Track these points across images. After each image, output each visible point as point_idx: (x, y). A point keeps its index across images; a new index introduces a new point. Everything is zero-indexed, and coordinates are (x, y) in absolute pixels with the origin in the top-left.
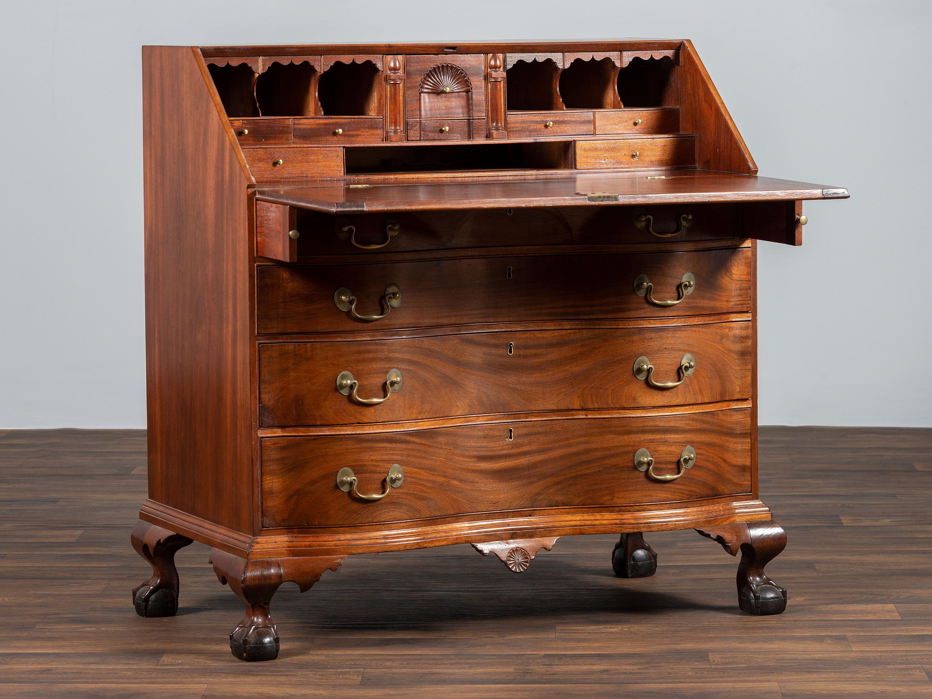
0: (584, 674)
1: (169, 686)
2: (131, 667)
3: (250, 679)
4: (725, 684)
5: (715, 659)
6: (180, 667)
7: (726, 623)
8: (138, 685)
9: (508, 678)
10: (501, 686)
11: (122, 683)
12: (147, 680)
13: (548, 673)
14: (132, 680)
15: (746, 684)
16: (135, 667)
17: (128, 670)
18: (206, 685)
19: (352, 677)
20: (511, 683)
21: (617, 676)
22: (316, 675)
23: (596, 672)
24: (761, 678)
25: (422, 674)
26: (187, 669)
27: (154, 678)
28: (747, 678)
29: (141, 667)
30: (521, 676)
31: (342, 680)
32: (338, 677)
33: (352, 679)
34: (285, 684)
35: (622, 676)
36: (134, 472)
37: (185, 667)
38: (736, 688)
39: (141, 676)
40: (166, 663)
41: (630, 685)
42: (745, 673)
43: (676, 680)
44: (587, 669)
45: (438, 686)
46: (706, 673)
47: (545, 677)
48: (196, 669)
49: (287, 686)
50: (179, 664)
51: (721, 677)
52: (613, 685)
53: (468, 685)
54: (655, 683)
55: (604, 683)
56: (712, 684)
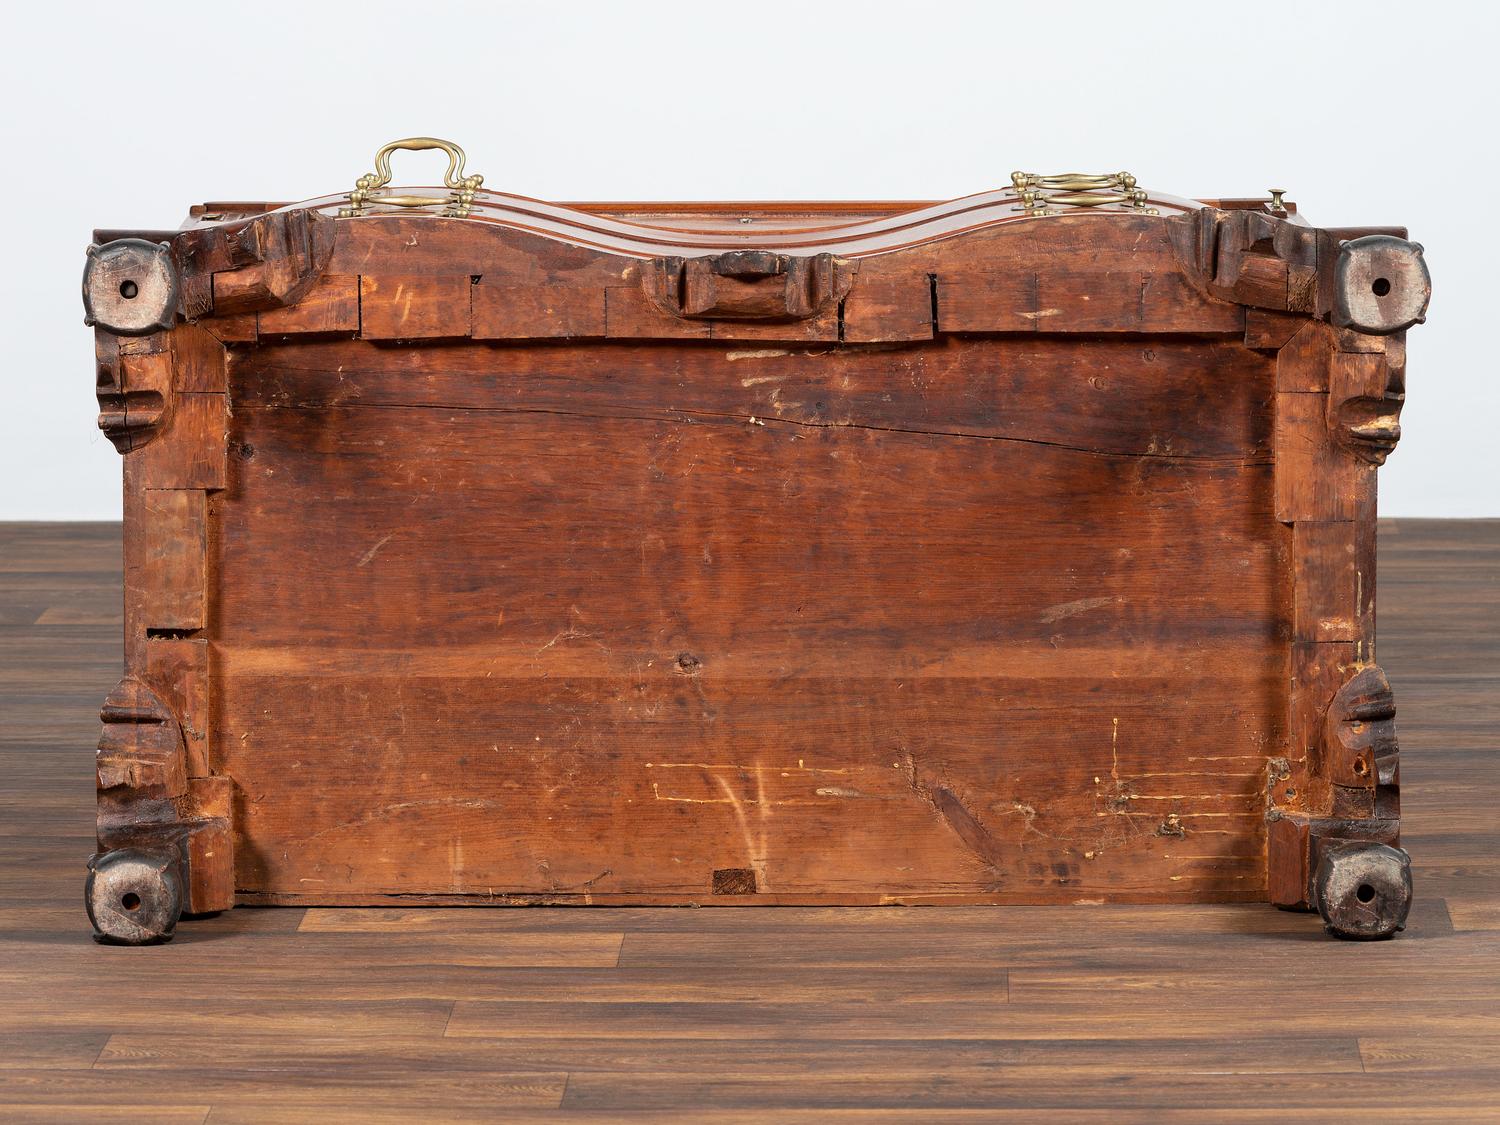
0: (1073, 1086)
1: (122, 1110)
2: (35, 1065)
3: (309, 1094)
4: (1396, 1110)
5: (1373, 1053)
6: (149, 1066)
7: (1401, 970)
8: (51, 1107)
9: (899, 1094)
10: (883, 1111)
11: (16, 1103)
12: (72, 1096)
13: (990, 1083)
14: (37, 1097)
15: (1443, 1109)
16: (46, 1066)
17: (30, 1072)
18: (208, 1108)
19: (541, 1090)
20: (904, 1106)
21: (1150, 1091)
22: (458, 1085)
23: (1099, 1081)
24: (1480, 1097)
25: (702, 1084)
26: (164, 1071)
27: (88, 1091)
28: (1446, 1098)
29: (58, 1066)
30: (927, 1089)
31: (519, 1098)
32: (510, 1090)
33: (541, 1095)
34: (388, 1106)
35: (1160, 1091)
36: (40, 621)
37: (160, 1066)
38: (1420, 1119)
39: (60, 1086)
40: (115, 1056)
41: (1178, 1111)
42: (1441, 1086)
43: (1284, 1101)
44: (1080, 1075)
45: (737, 1111)
46: (1352, 1085)
47: (983, 1093)
48: (184, 1071)
49: (393, 1109)
50: (146, 1060)
51: (1386, 1094)
52: (1140, 1111)
53: (806, 1111)
54: (1236, 1107)
55: (1118, 1107)
56: (1366, 1110)
